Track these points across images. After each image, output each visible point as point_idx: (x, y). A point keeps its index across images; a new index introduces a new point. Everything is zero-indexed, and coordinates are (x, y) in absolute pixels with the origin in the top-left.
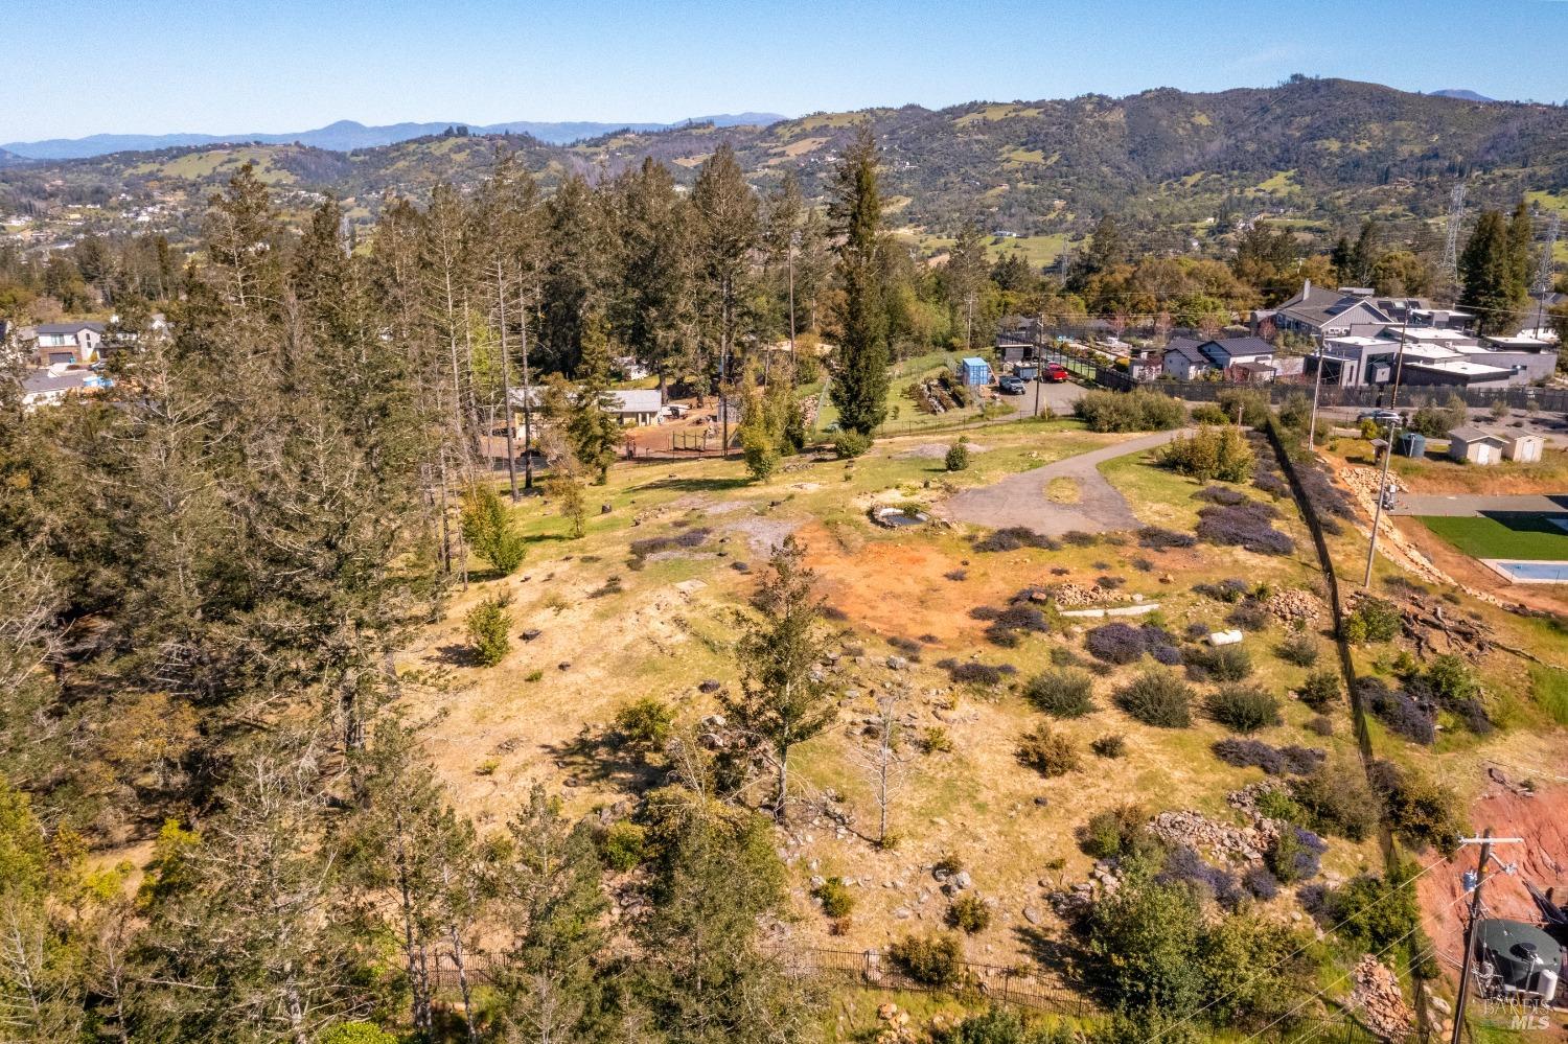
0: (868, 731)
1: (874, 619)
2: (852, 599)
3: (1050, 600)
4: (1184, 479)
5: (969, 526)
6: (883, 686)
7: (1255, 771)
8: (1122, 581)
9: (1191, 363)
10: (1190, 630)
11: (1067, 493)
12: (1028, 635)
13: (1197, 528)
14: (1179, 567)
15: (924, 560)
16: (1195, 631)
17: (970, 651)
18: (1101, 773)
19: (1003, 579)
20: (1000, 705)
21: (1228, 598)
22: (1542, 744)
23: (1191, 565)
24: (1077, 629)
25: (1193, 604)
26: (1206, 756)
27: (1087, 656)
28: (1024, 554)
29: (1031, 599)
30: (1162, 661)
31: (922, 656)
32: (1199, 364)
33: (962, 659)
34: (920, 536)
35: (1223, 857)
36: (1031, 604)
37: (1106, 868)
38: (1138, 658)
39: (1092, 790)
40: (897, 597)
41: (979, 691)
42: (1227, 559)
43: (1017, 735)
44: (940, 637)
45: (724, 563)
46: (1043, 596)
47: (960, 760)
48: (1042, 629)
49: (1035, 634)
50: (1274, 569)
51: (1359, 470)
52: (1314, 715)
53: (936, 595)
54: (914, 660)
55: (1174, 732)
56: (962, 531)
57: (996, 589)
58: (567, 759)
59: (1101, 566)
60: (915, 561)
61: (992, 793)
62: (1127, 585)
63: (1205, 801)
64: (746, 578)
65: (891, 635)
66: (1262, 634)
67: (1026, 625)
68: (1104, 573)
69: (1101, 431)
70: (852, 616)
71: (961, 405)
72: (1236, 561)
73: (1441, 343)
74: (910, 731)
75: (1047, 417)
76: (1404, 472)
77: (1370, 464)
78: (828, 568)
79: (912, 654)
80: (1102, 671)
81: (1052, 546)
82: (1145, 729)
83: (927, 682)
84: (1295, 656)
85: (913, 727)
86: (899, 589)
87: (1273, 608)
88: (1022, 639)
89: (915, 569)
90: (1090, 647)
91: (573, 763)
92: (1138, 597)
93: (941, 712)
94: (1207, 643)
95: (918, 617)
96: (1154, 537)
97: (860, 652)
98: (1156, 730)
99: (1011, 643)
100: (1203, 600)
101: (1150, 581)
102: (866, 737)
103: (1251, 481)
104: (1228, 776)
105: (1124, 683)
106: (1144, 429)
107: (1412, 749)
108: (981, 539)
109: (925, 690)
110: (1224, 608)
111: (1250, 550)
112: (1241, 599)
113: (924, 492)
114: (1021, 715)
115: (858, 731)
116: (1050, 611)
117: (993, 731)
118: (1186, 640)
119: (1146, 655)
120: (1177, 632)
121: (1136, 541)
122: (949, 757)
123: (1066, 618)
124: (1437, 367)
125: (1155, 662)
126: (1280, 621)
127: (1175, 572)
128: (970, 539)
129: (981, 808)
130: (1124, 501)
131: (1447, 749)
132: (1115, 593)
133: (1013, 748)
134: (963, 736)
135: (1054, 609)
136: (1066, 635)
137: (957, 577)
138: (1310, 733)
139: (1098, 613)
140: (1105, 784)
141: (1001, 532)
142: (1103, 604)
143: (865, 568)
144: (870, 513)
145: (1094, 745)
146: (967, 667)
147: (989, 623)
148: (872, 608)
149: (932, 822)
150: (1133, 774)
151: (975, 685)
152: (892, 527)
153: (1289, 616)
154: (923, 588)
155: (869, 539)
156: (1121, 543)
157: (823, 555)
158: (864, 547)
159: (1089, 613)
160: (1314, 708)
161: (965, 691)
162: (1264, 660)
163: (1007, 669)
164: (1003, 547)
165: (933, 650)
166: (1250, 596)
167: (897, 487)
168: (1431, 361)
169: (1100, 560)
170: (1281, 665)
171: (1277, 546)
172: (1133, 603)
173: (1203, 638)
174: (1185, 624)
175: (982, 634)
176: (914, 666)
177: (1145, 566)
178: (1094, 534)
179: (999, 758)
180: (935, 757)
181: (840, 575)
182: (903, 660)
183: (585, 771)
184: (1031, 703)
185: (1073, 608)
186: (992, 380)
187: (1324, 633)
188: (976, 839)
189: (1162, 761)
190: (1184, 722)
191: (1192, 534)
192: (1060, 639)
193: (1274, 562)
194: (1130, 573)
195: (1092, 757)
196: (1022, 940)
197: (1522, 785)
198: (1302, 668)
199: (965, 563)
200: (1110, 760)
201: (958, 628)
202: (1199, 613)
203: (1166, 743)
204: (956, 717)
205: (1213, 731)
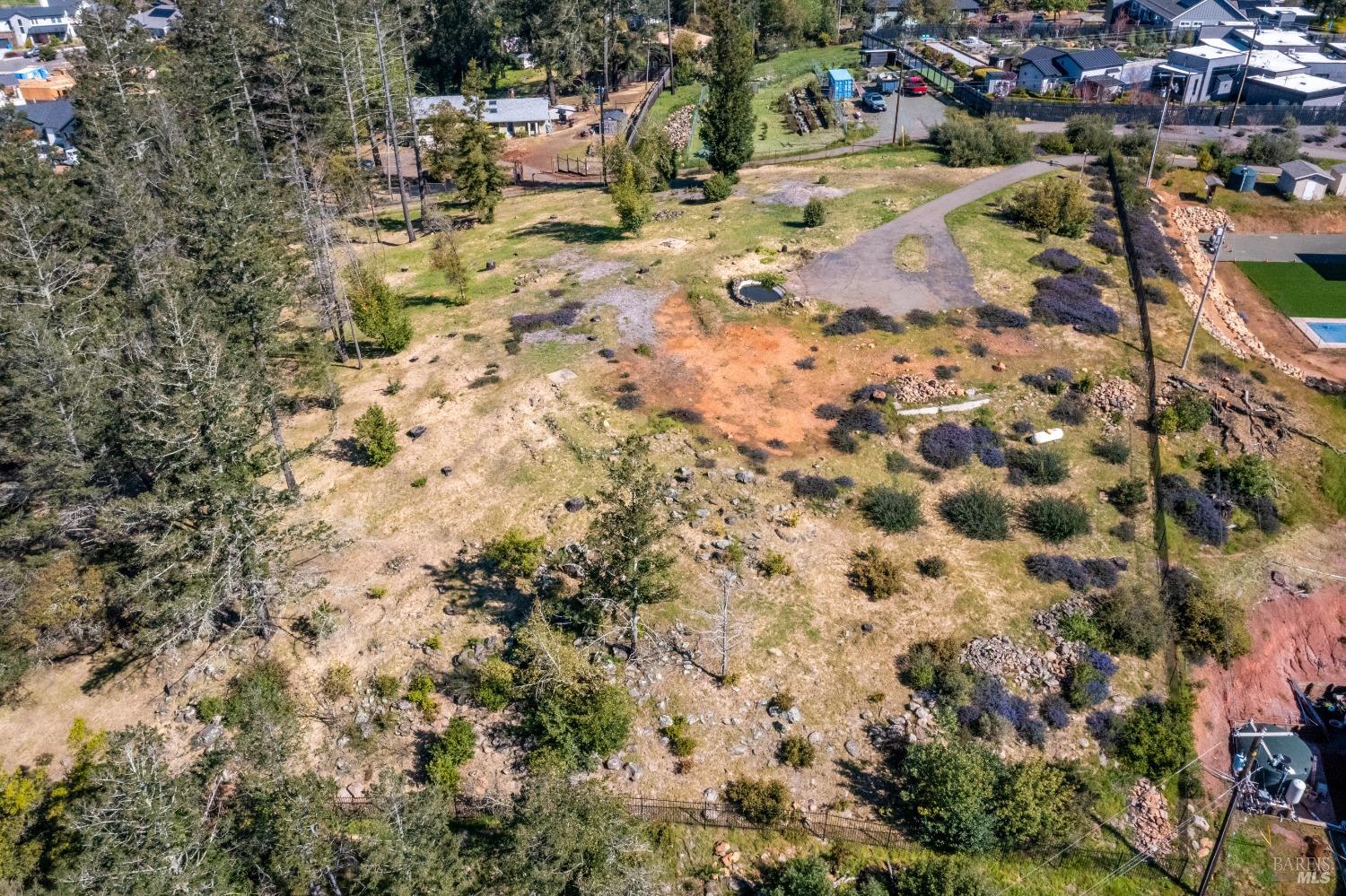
0: (715, 556)
1: (727, 420)
2: (709, 394)
3: (890, 397)
4: (1025, 234)
5: (821, 304)
6: (731, 502)
7: (1061, 587)
8: (957, 369)
9: (1045, 77)
10: (1016, 427)
11: (916, 258)
12: (866, 438)
13: (1032, 304)
14: (1012, 353)
15: (777, 345)
16: (1020, 428)
17: (812, 458)
18: (922, 595)
19: (849, 367)
20: (836, 522)
21: (1053, 390)
22: (1324, 539)
23: (1023, 350)
24: (912, 430)
25: (1022, 398)
26: (1018, 570)
27: (919, 460)
28: (869, 338)
29: (872, 398)
30: (986, 463)
31: (767, 466)
32: (1052, 80)
34: (776, 315)
35: (1025, 684)
36: (872, 403)
37: (920, 700)
38: (966, 461)
40: (750, 391)
41: (819, 506)
42: (1057, 341)
43: (850, 553)
44: (787, 441)
45: (594, 349)
46: (882, 395)
47: (797, 583)
48: (879, 432)
49: (873, 437)
50: (1100, 351)
51: (1190, 209)
52: (1121, 518)
53: (786, 389)
54: (761, 471)
55: (992, 545)
56: (813, 310)
57: (842, 380)
58: (446, 584)
59: (939, 352)
60: (769, 346)
61: (825, 618)
62: (962, 374)
63: (1014, 623)
64: (613, 367)
65: (744, 440)
66: (1082, 427)
67: (865, 427)
68: (943, 361)
69: (953, 166)
70: (708, 416)
71: (825, 125)
72: (1065, 343)
73: (1284, 49)
74: (754, 553)
75: (902, 145)
76: (1234, 209)
77: (1202, 201)
78: (688, 352)
79: (760, 465)
80: (932, 477)
81: (896, 329)
82: (966, 542)
83: (772, 496)
84: (1110, 453)
85: (756, 549)
86: (752, 381)
87: (1094, 400)
88: (861, 443)
89: (769, 356)
90: (924, 450)
91: (451, 588)
92: (971, 392)
93: (783, 530)
94: (1029, 440)
95: (767, 415)
96: (993, 317)
97: (711, 464)
98: (977, 542)
99: (850, 448)
100: (1031, 392)
101: (982, 369)
102: (714, 562)
103: (1088, 236)
104: (1037, 593)
105: (952, 491)
106: (993, 163)
107: (1206, 552)
110: (1049, 400)
111: (1079, 331)
112: (1066, 390)
113: (782, 257)
115: (706, 556)
116: (889, 410)
117: (828, 548)
118: (1011, 437)
119: (974, 458)
120: (1003, 431)
121: (973, 320)
122: (788, 579)
123: (902, 417)
124: (1278, 82)
125: (981, 465)
126: (1099, 413)
127: (1008, 358)
128: (821, 319)
129: (813, 635)
130: (966, 267)
131: (1236, 549)
132: (951, 385)
133: (845, 567)
134: (801, 556)
135: (892, 407)
136: (901, 437)
137: (805, 365)
138: (1115, 539)
139: (933, 410)
140: (926, 607)
141: (849, 313)
142: (938, 401)
143: (722, 354)
144: (730, 286)
145: (919, 563)
146: (809, 479)
147: (832, 424)
148: (727, 405)
150: (952, 595)
151: (816, 500)
152: (749, 305)
153: (1108, 408)
154: (775, 380)
155: (728, 319)
156: (960, 323)
157: (686, 336)
158: (723, 329)
159: (924, 411)
160: (1121, 511)
161: (807, 506)
162: (1081, 458)
163: (844, 482)
164: (850, 330)
165: (779, 458)
166: (1074, 387)
167: (757, 251)
168: (1272, 74)
169: (939, 344)
170: (1096, 463)
171: (1102, 324)
172: (965, 398)
173: (1027, 435)
174: (1012, 419)
175: (825, 436)
176: (761, 479)
177: (979, 351)
178: (935, 312)
179: (832, 578)
180: (776, 580)
181: (699, 363)
182: (751, 474)
183: (462, 597)
184: (865, 516)
186: (856, 94)
187: (1139, 423)
188: (807, 670)
189: (978, 579)
190: (1002, 534)
191: (1026, 312)
192: (896, 441)
193: (1100, 344)
194: (964, 360)
195: (917, 577)
197: (1300, 587)
198: (1116, 467)
199: (814, 349)
200: (933, 580)
201: (804, 430)
202: (1026, 407)
203: (983, 558)
204: (796, 535)
205: (1028, 543)
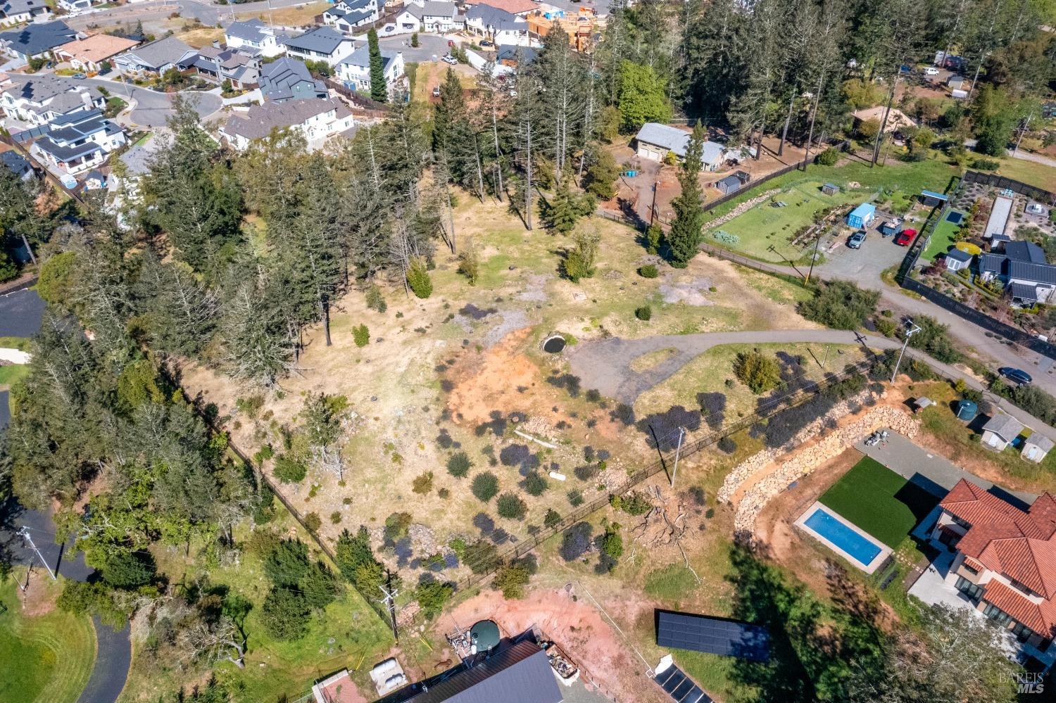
1: (459, 396)
3: (519, 422)
5: (566, 365)
7: (477, 530)
8: (570, 427)
11: (648, 363)
12: (490, 433)
13: (651, 416)
14: (604, 433)
15: (524, 374)
16: (553, 466)
17: (462, 429)
18: (430, 500)
20: (438, 457)
21: (590, 459)
22: (619, 591)
23: (610, 434)
24: (511, 441)
25: (573, 455)
26: (473, 514)
27: (497, 454)
29: (513, 419)
30: (520, 472)
31: (444, 423)
32: (992, 274)
33: (452, 431)
34: (542, 360)
35: (420, 549)
36: (510, 421)
37: (384, 529)
38: (514, 465)
40: (486, 389)
41: (439, 448)
42: (629, 440)
43: (428, 471)
44: (465, 417)
45: (466, 337)
46: (516, 420)
47: (399, 469)
48: (498, 434)
49: (494, 435)
50: (641, 455)
51: (897, 411)
52: (542, 525)
53: (499, 396)
54: (439, 423)
55: (477, 500)
56: (559, 366)
59: (574, 415)
60: (520, 373)
61: (393, 486)
62: (567, 430)
63: (444, 529)
64: (460, 350)
65: (452, 408)
66: (581, 482)
67: (496, 429)
68: (569, 420)
70: (455, 391)
72: (631, 443)
74: (399, 451)
75: (808, 283)
77: (913, 410)
78: (494, 358)
79: (442, 421)
80: (494, 463)
81: (575, 394)
83: (428, 435)
84: (575, 499)
85: (402, 450)
86: (492, 385)
87: (601, 474)
88: (487, 434)
89: (514, 377)
90: (504, 451)
92: (556, 440)
93: (418, 449)
94: (548, 474)
95: (475, 403)
96: (623, 413)
99: (480, 434)
100: (580, 455)
101: (581, 433)
103: (766, 395)
104: (466, 526)
105: (493, 473)
108: (558, 375)
110: (583, 463)
112: (595, 463)
113: (595, 331)
116: (512, 428)
117: (424, 464)
118: (544, 467)
119: (518, 466)
121: (613, 409)
122: (399, 466)
123: (514, 434)
125: (518, 470)
126: (597, 481)
128: (556, 372)
130: (662, 381)
131: (573, 567)
132: (554, 432)
133: (421, 474)
135: (516, 427)
136: (503, 441)
137: (521, 390)
138: (527, 530)
139: (530, 438)
140: (425, 505)
141: (569, 376)
142: (536, 435)
143: (502, 366)
145: (443, 489)
146: (448, 436)
147: (489, 420)
148: (469, 390)
150: (438, 507)
151: (440, 445)
153: (602, 481)
154: (501, 389)
155: (525, 351)
156: (604, 407)
157: (505, 350)
158: (519, 354)
160: (546, 523)
161: (435, 445)
162: (562, 493)
163: (458, 445)
164: (558, 384)
165: (452, 422)
167: (593, 321)
169: (581, 411)
170: (564, 499)
171: (664, 445)
172: (548, 441)
173: (551, 471)
174: (555, 460)
175: (480, 424)
176: (435, 426)
177: (591, 424)
178: (603, 396)
179: (413, 475)
180: (395, 464)
181: (489, 366)
182: (434, 422)
184: (449, 462)
185: (523, 431)
187: (608, 494)
188: (367, 498)
189: (454, 508)
190: (486, 500)
191: (641, 418)
192: (500, 441)
193: (648, 452)
194: (579, 424)
195: (436, 493)
198: (569, 506)
199: (534, 384)
200: (439, 498)
201: (478, 416)
202: (569, 460)
203: (467, 503)
204: (420, 453)
205: (491, 508)
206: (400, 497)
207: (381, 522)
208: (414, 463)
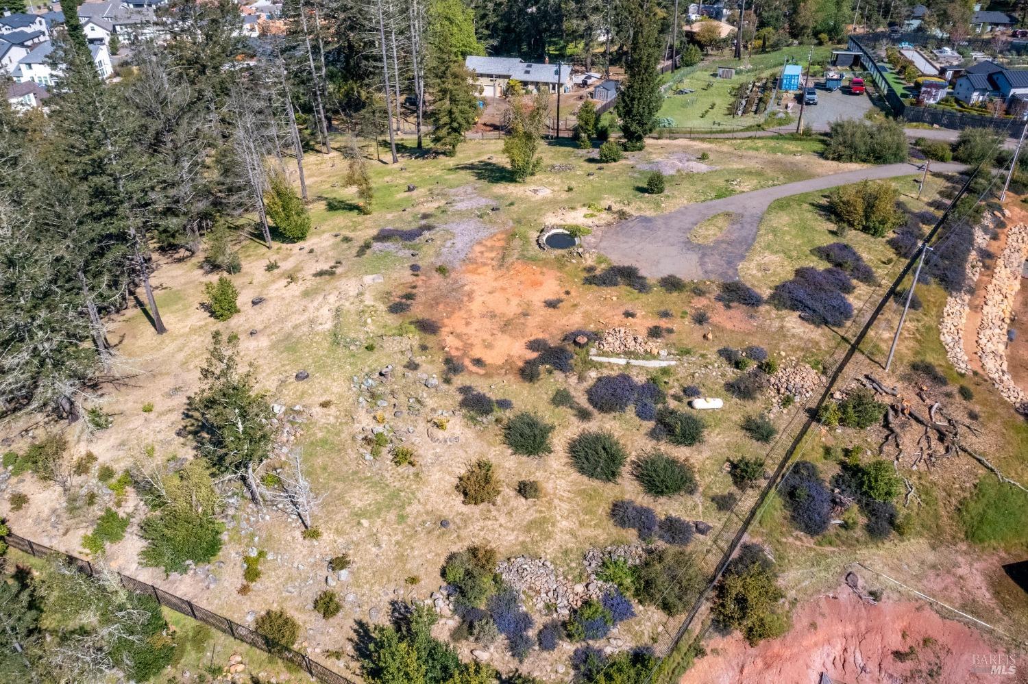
0: (367, 438)
1: (457, 336)
2: (462, 313)
3: (590, 344)
5: (600, 257)
6: (409, 400)
7: (630, 533)
8: (671, 331)
9: (975, 90)
10: (685, 390)
11: (712, 232)
12: (550, 372)
13: (778, 288)
14: (727, 326)
15: (542, 284)
16: (689, 391)
17: (496, 380)
18: (507, 509)
20: (480, 435)
21: (737, 365)
23: (741, 326)
24: (593, 374)
25: (707, 366)
26: (603, 509)
27: (582, 400)
28: (616, 292)
29: (574, 341)
30: (639, 415)
31: (456, 378)
33: (482, 386)
34: (558, 261)
35: (541, 605)
36: (572, 346)
38: (622, 409)
39: (490, 522)
40: (493, 316)
41: (472, 418)
42: (777, 324)
43: (474, 461)
44: (489, 361)
45: (410, 263)
46: (584, 340)
48: (564, 370)
49: (557, 373)
50: (810, 340)
52: (733, 489)
53: (522, 320)
54: (448, 381)
55: (596, 483)
56: (589, 262)
59: (665, 314)
60: (535, 284)
61: (420, 507)
62: (673, 336)
63: (566, 552)
64: (411, 279)
65: (454, 353)
66: (748, 403)
67: (554, 364)
68: (662, 322)
69: (827, 159)
70: (445, 330)
71: (757, 111)
72: (782, 327)
74: (398, 443)
75: (804, 136)
78: (475, 278)
79: (451, 376)
80: (584, 415)
81: (643, 288)
82: (575, 476)
83: (442, 403)
84: (758, 430)
85: (401, 440)
86: (501, 309)
87: (773, 381)
88: (544, 376)
89: (529, 292)
90: (591, 394)
92: (665, 353)
93: (434, 430)
94: (689, 404)
95: (490, 338)
96: (733, 292)
97: (415, 367)
98: (585, 478)
99: (532, 378)
100: (719, 363)
101: (693, 335)
103: (891, 236)
104: (604, 532)
107: (797, 538)
108: (598, 272)
109: (434, 410)
110: (731, 373)
111: (803, 318)
112: (752, 367)
113: (603, 215)
114: (490, 444)
115: (360, 438)
116: (583, 354)
117: (460, 453)
118: (676, 398)
119: (630, 408)
120: (672, 391)
121: (715, 292)
122: (412, 470)
123: (591, 362)
125: (633, 415)
126: (772, 393)
127: (721, 330)
128: (590, 270)
129: (402, 518)
130: (749, 246)
131: (830, 543)
132: (652, 344)
133: (463, 472)
134: (436, 454)
135: (588, 352)
136: (580, 378)
137: (552, 304)
138: (713, 505)
139: (622, 361)
140: (502, 520)
141: (615, 268)
142: (630, 354)
144: (544, 231)
145: (521, 484)
146: (479, 396)
147: (533, 356)
148: (467, 324)
149: (359, 523)
150: (532, 515)
151: (472, 413)
152: (545, 249)
153: (782, 390)
154: (519, 311)
155: (522, 257)
156: (701, 293)
157: (485, 265)
158: (513, 264)
160: (736, 483)
161: (464, 416)
162: (730, 429)
163: (505, 404)
165: (471, 374)
166: (762, 366)
167: (590, 207)
169: (670, 307)
170: (740, 436)
171: (831, 316)
172: (655, 357)
173: (691, 399)
174: (687, 383)
175: (521, 364)
176: (444, 387)
177: (701, 319)
178: (688, 280)
179: (447, 477)
180: (404, 469)
181: (476, 288)
184: (504, 435)
185: (604, 354)
186: (801, 88)
187: (805, 409)
188: (378, 545)
189: (562, 509)
190: (611, 477)
191: (767, 294)
192: (573, 380)
193: (816, 333)
194: (683, 325)
195: (512, 493)
196: (355, 631)
197: (871, 593)
198: (756, 444)
199: (568, 293)
200: (523, 500)
201: (509, 355)
202: (706, 375)
203: (581, 493)
204: (441, 437)
205: (629, 489)
206: (444, 523)
207: (431, 581)
208: (437, 456)
